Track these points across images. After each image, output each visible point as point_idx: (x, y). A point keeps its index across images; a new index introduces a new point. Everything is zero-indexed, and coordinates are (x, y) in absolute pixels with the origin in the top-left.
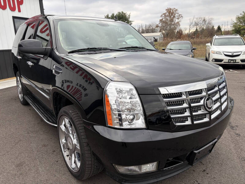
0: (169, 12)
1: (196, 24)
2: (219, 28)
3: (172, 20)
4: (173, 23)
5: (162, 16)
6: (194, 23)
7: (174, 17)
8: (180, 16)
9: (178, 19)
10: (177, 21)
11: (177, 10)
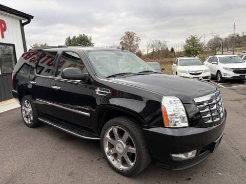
0: (128, 35)
1: (153, 46)
2: (172, 50)
3: (131, 43)
4: (132, 45)
5: (121, 39)
6: (151, 45)
7: (133, 39)
8: (138, 39)
9: (137, 41)
10: (136, 43)
11: (134, 33)
